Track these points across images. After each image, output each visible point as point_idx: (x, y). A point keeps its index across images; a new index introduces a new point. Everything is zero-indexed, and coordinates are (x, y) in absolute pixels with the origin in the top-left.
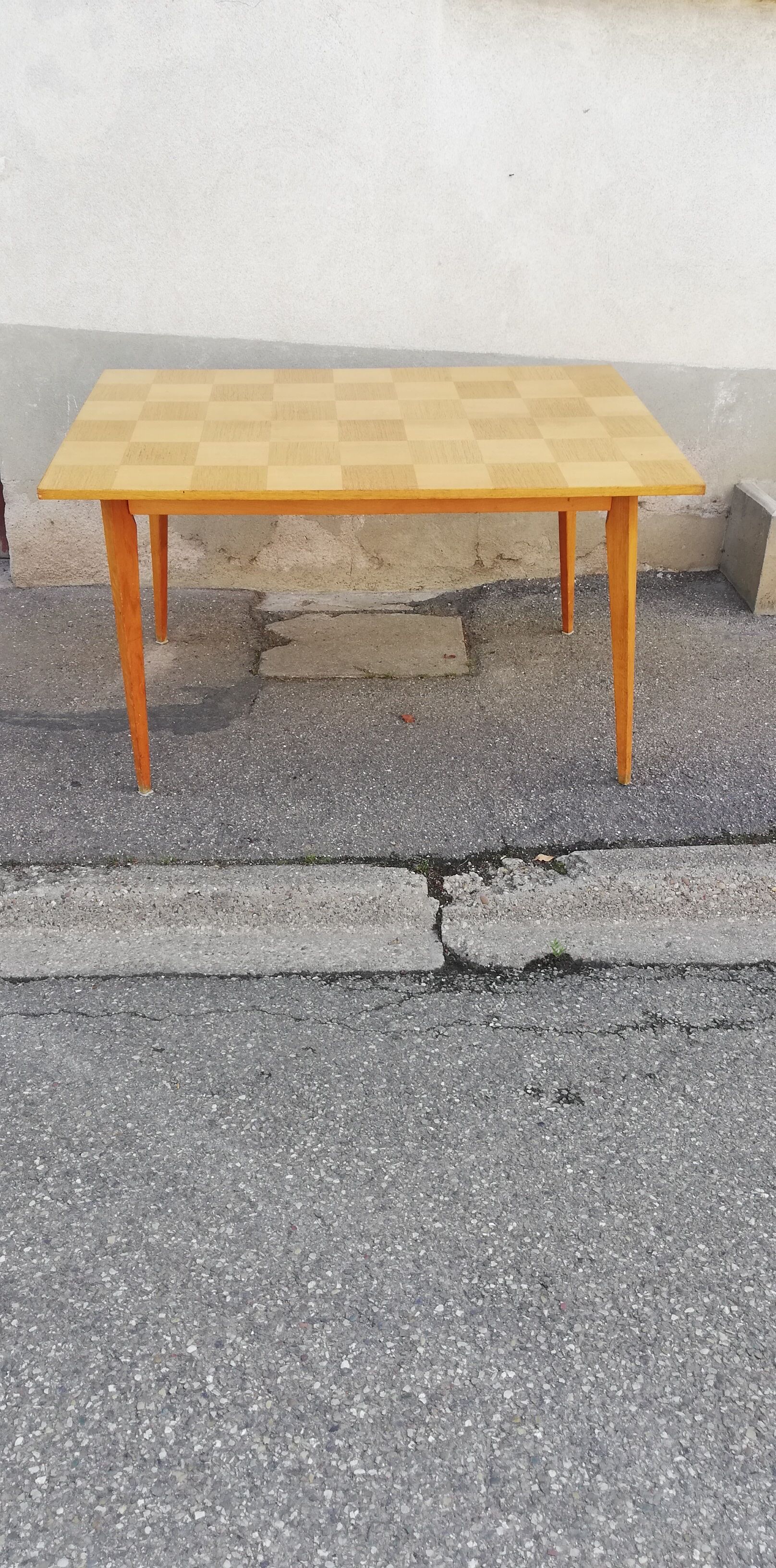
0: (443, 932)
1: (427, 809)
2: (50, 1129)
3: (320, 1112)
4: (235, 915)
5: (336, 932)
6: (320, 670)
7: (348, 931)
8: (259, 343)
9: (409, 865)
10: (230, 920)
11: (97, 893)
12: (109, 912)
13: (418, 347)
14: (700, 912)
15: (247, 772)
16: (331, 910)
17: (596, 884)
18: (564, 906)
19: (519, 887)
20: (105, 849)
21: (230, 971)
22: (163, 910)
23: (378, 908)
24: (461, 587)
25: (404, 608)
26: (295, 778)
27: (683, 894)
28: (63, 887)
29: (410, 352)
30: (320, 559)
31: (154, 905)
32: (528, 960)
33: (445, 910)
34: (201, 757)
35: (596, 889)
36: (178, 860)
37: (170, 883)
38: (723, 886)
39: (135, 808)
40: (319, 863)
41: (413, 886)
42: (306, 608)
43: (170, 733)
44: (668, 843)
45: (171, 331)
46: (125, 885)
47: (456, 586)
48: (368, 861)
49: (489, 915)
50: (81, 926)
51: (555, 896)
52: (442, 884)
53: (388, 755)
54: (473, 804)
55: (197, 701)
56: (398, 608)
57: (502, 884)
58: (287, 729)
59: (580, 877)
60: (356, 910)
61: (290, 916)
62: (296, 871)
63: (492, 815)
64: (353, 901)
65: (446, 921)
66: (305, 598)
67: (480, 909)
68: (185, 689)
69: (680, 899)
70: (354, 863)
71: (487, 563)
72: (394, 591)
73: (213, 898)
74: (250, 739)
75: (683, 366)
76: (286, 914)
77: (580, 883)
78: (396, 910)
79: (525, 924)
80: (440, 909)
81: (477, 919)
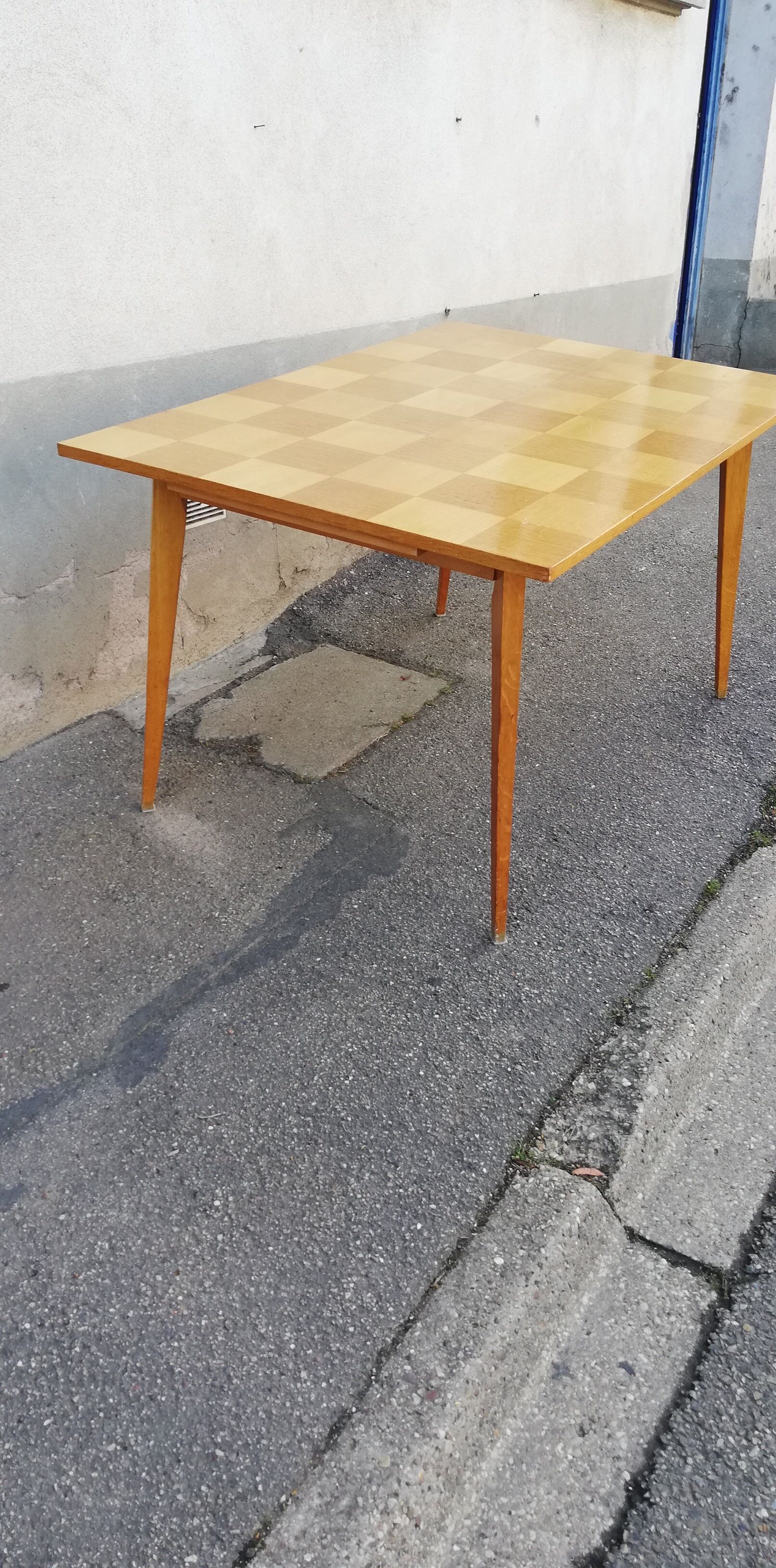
6: (349, 746)
9: (754, 843)
12: (697, 1059)
22: (718, 1020)
25: (263, 660)
26: (556, 840)
31: (713, 1021)
43: (381, 879)
46: (683, 1021)
47: (270, 618)
48: (733, 861)
55: (325, 837)
71: (288, 583)
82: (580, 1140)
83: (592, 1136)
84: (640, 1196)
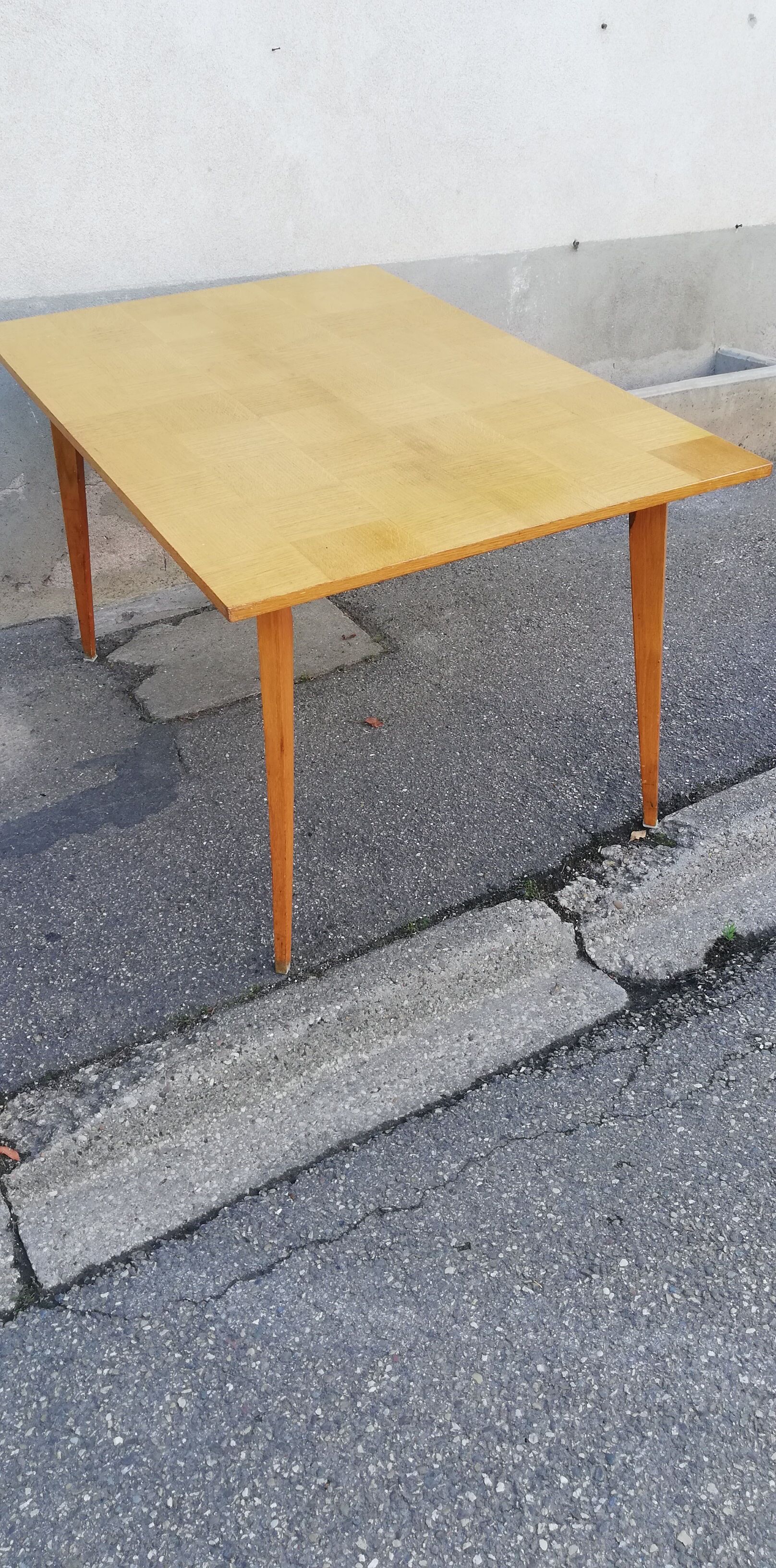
0: (593, 957)
1: (482, 822)
2: (456, 1427)
3: (721, 1239)
4: (370, 1029)
5: (484, 1004)
6: (223, 695)
7: (496, 996)
9: (514, 893)
10: (368, 1038)
11: (203, 1071)
12: (225, 1089)
15: (248, 847)
17: (715, 845)
18: (693, 881)
19: (645, 877)
20: (163, 1009)
21: (418, 1103)
22: (287, 1059)
23: (518, 957)
26: (309, 834)
28: (155, 1082)
30: (127, 559)
31: (276, 1058)
32: (702, 955)
33: (583, 930)
34: (179, 846)
35: (716, 851)
36: (262, 988)
37: (282, 1019)
39: (155, 940)
40: (421, 929)
41: (542, 915)
42: (134, 622)
43: (113, 830)
44: (740, 778)
46: (230, 1047)
48: (469, 905)
49: (628, 919)
50: (196, 1121)
51: (683, 873)
52: (558, 903)
53: (388, 772)
54: (522, 799)
55: (110, 776)
57: (622, 880)
58: (250, 778)
59: (693, 844)
60: (496, 969)
61: (431, 1004)
62: (406, 948)
63: (551, 805)
64: (490, 959)
65: (588, 943)
66: (121, 611)
67: (617, 916)
68: (81, 765)
70: (459, 914)
73: (339, 1019)
74: (217, 804)
75: (477, 256)
76: (426, 1005)
77: (701, 851)
78: (536, 952)
79: (665, 915)
80: (576, 931)
81: (618, 928)
82: (30, 1122)
83: (41, 1122)
84: (54, 1193)
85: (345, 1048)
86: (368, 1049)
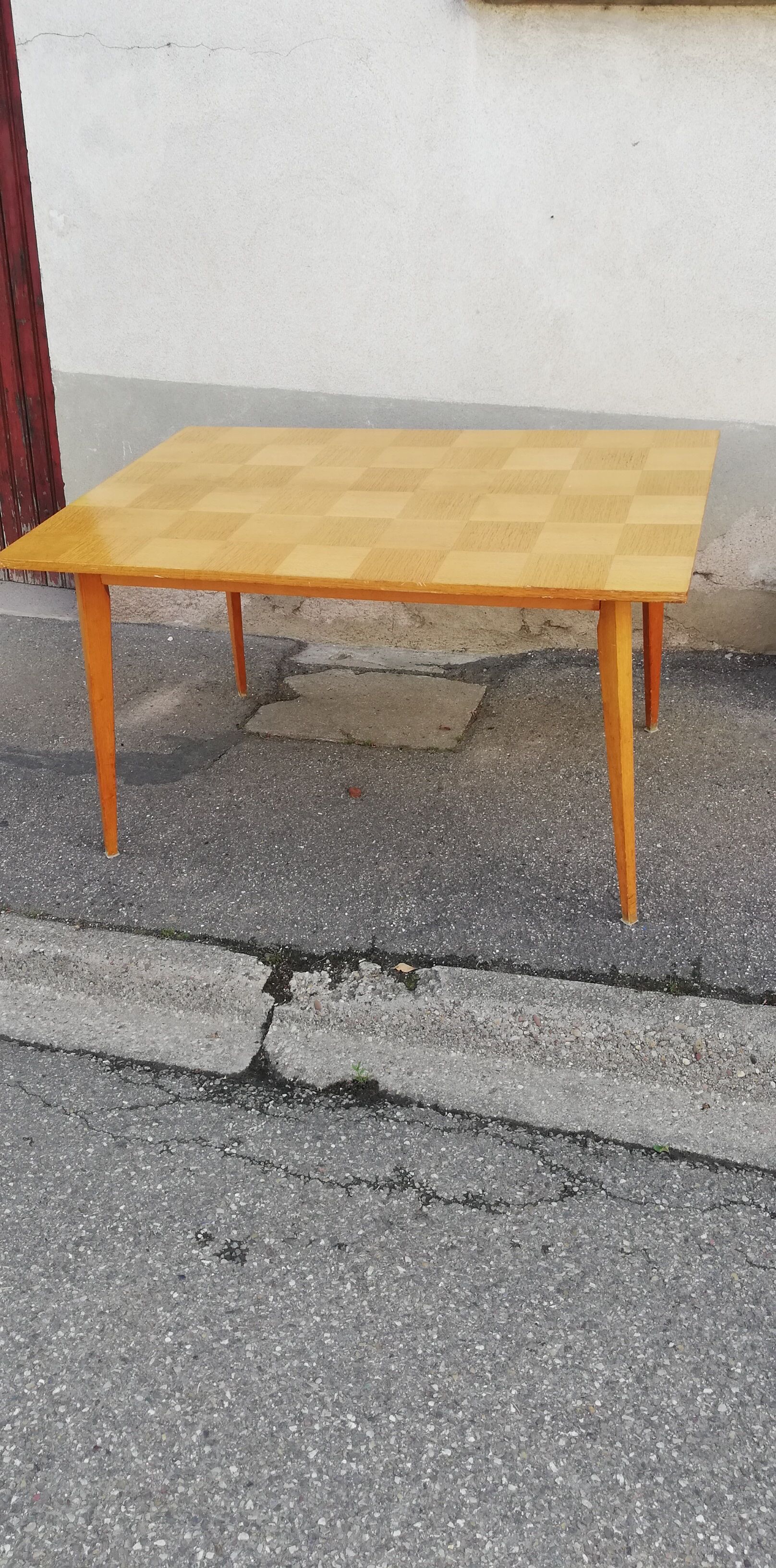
0: (268, 1033)
1: (314, 895)
4: (72, 980)
6: (305, 731)
7: (177, 1015)
8: (298, 393)
10: (68, 985)
13: (457, 399)
14: (549, 1059)
15: (165, 831)
16: (164, 991)
17: (438, 1007)
18: (400, 1026)
19: (358, 997)
21: (34, 1038)
22: (9, 965)
23: (210, 995)
24: (506, 652)
25: (437, 670)
26: (207, 843)
27: (531, 1035)
29: (449, 404)
30: (361, 613)
32: (333, 1081)
33: (276, 1009)
35: (437, 1013)
36: (47, 915)
37: (22, 937)
38: (578, 1034)
40: (174, 938)
41: (251, 978)
42: (338, 662)
45: (215, 381)
47: (502, 651)
48: (225, 943)
49: (321, 1022)
51: (391, 1013)
52: (290, 979)
53: (311, 830)
54: (364, 896)
56: (429, 670)
57: (345, 990)
58: (231, 790)
59: (422, 997)
60: (188, 995)
61: (125, 990)
62: (147, 944)
64: (186, 984)
65: (276, 1021)
66: (342, 652)
67: (311, 1014)
68: (166, 737)
69: (527, 1040)
70: (210, 944)
71: (534, 630)
72: (437, 651)
73: (55, 959)
74: (190, 796)
75: (754, 424)
76: (121, 988)
77: (420, 1004)
78: (228, 1001)
79: (356, 1038)
80: (273, 1007)
81: (308, 1024)
85: (50, 983)
86: (65, 992)
